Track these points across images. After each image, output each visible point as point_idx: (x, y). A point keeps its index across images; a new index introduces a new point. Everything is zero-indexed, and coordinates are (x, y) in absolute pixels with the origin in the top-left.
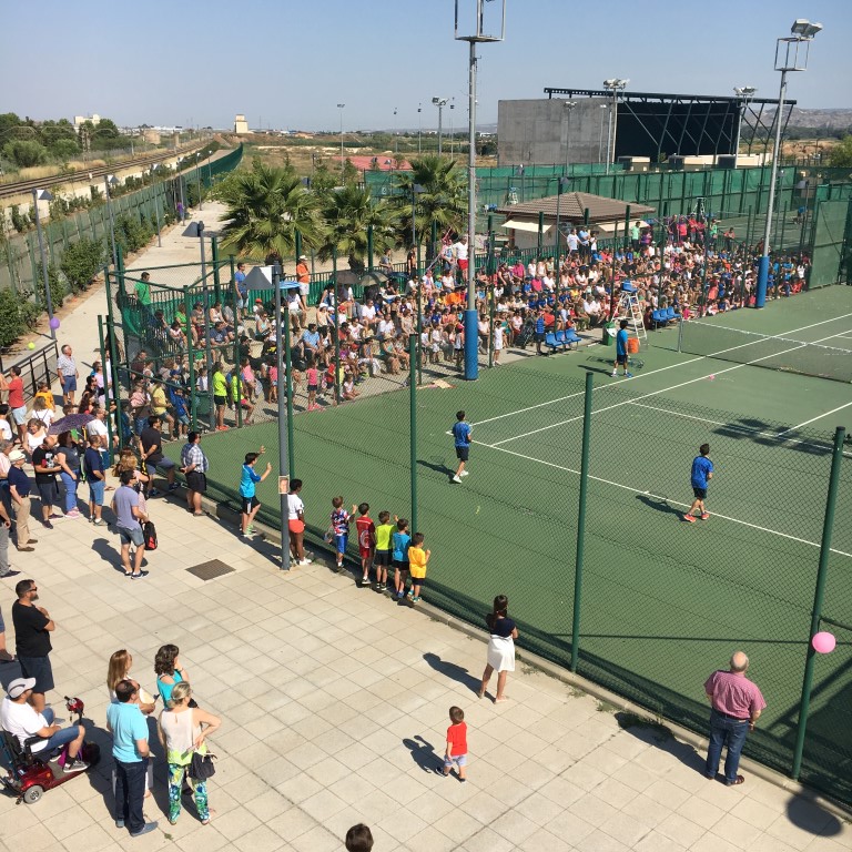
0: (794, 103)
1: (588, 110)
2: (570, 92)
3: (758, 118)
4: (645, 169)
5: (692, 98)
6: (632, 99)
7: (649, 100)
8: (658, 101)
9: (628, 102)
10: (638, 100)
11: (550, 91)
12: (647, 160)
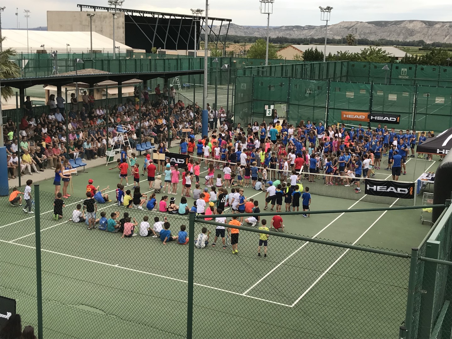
0: (230, 20)
1: (106, 19)
2: (94, 7)
3: (211, 29)
4: (142, 57)
5: (170, 15)
6: (135, 14)
7: (146, 15)
8: (150, 16)
9: (132, 16)
10: (138, 14)
11: (81, 6)
12: (144, 51)
